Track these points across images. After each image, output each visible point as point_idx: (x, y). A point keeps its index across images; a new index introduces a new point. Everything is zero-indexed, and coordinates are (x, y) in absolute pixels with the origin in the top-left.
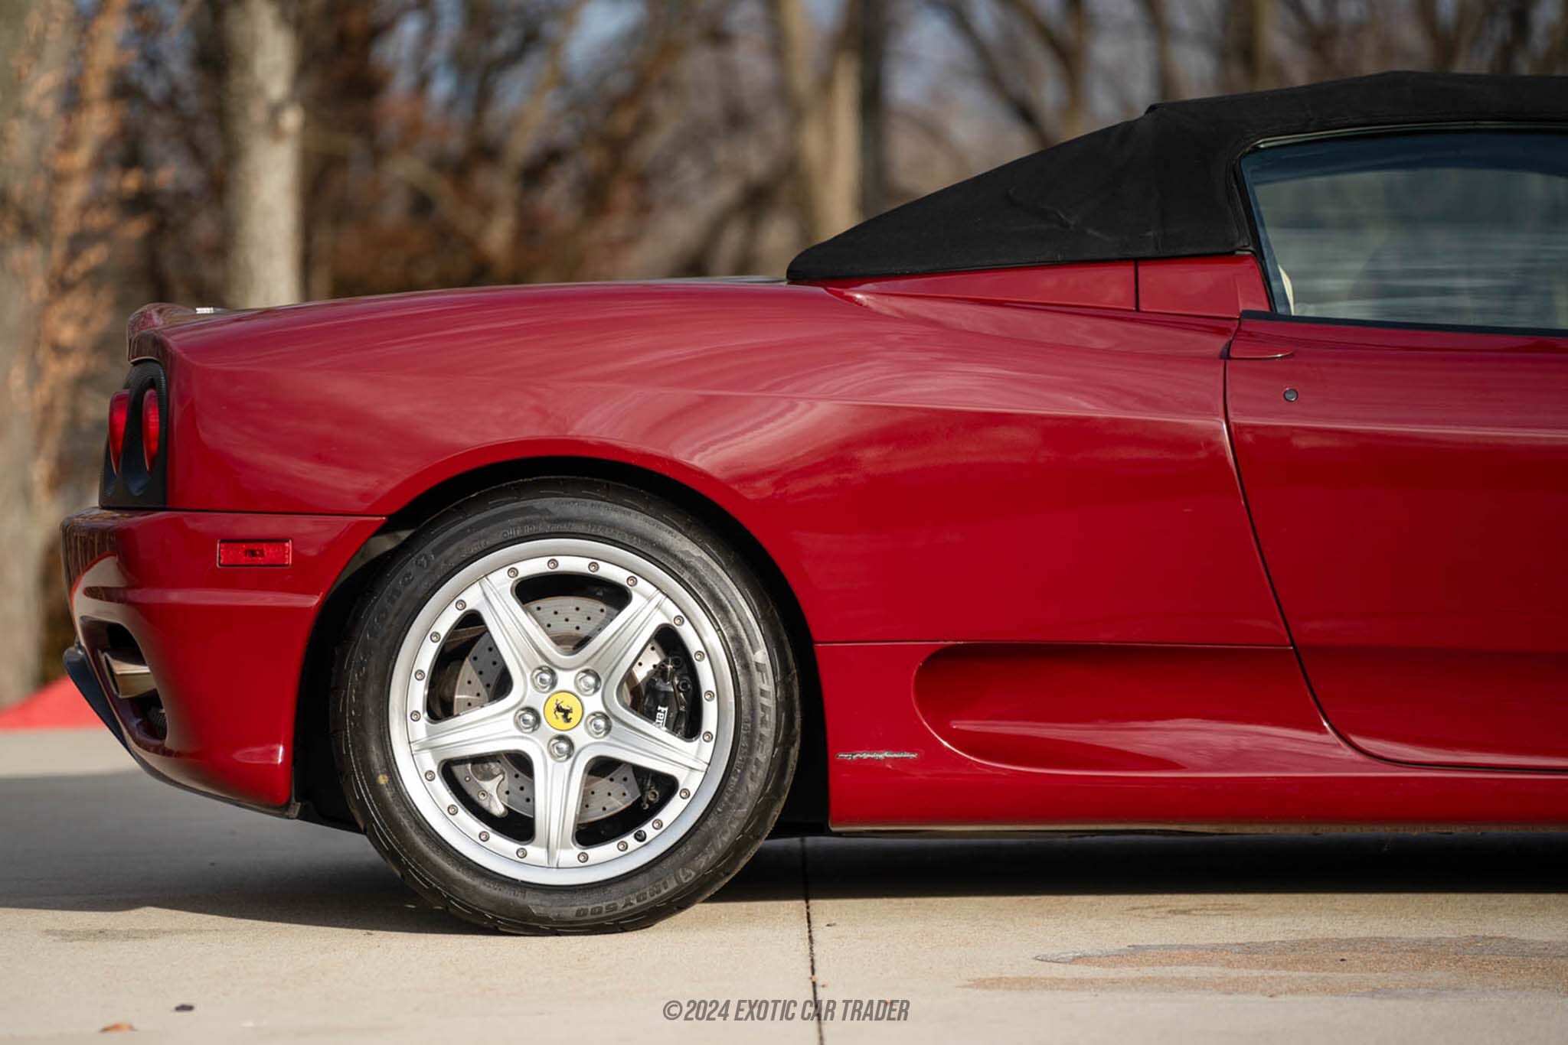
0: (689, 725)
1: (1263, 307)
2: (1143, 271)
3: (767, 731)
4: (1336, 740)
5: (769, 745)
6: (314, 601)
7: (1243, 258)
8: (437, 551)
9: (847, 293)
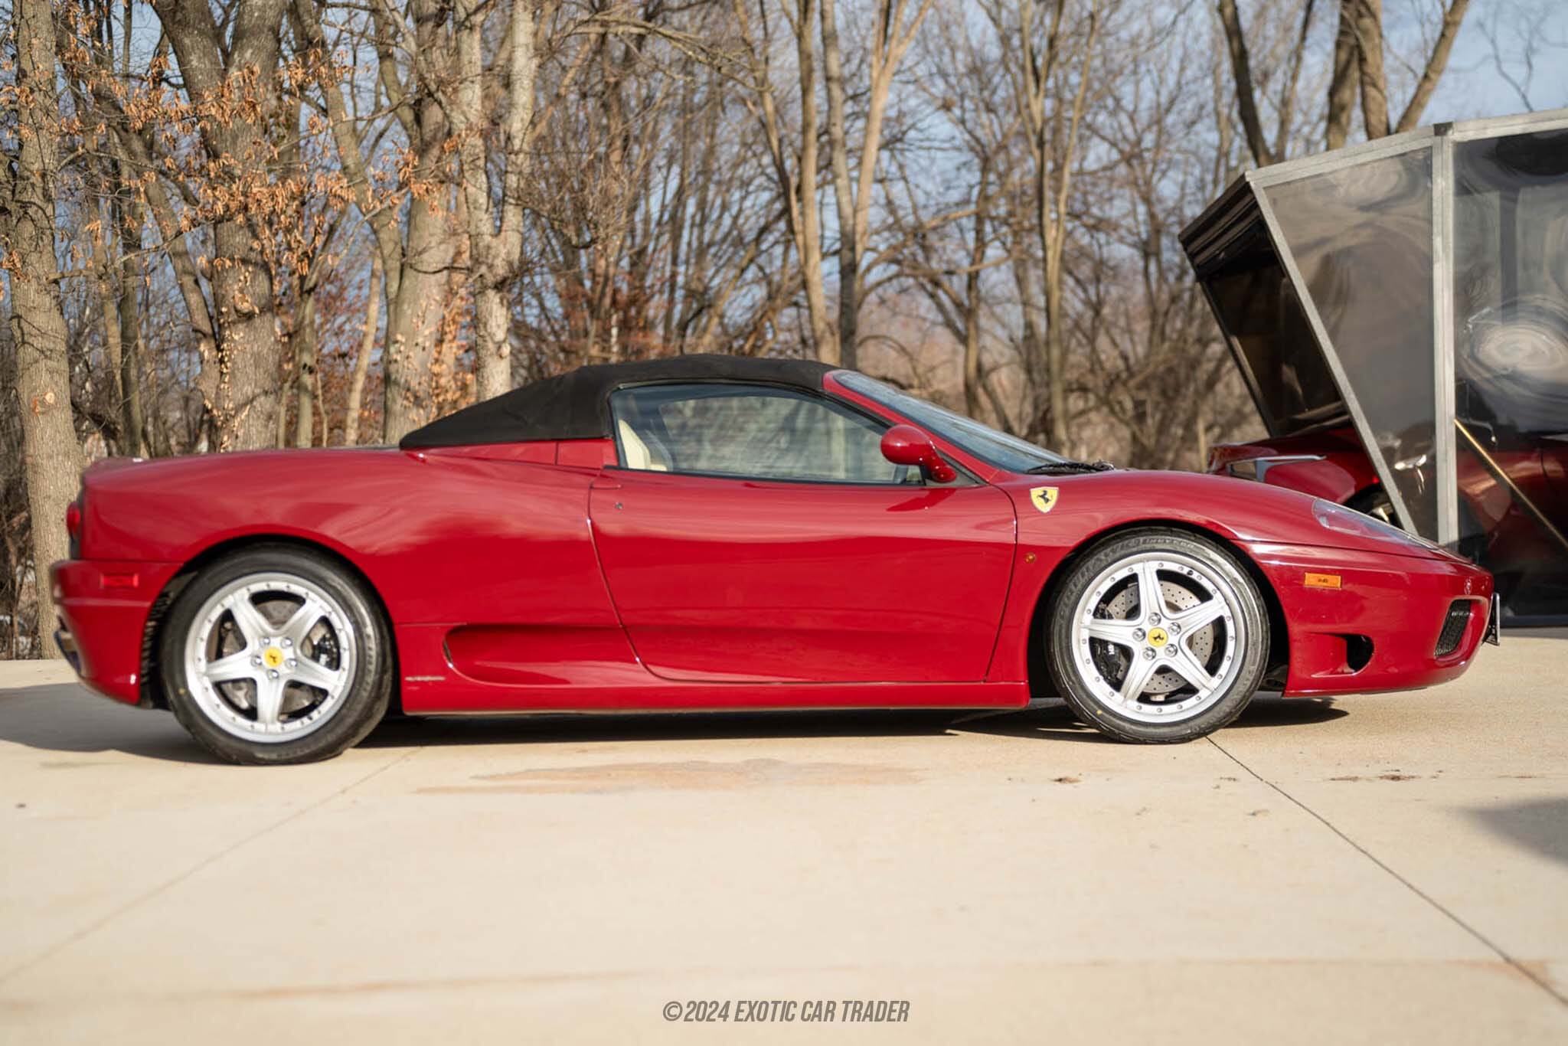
0: (335, 663)
1: (614, 463)
2: (560, 445)
3: (372, 667)
4: (642, 667)
5: (373, 674)
6: (147, 604)
7: (607, 441)
8: (210, 579)
9: (415, 453)
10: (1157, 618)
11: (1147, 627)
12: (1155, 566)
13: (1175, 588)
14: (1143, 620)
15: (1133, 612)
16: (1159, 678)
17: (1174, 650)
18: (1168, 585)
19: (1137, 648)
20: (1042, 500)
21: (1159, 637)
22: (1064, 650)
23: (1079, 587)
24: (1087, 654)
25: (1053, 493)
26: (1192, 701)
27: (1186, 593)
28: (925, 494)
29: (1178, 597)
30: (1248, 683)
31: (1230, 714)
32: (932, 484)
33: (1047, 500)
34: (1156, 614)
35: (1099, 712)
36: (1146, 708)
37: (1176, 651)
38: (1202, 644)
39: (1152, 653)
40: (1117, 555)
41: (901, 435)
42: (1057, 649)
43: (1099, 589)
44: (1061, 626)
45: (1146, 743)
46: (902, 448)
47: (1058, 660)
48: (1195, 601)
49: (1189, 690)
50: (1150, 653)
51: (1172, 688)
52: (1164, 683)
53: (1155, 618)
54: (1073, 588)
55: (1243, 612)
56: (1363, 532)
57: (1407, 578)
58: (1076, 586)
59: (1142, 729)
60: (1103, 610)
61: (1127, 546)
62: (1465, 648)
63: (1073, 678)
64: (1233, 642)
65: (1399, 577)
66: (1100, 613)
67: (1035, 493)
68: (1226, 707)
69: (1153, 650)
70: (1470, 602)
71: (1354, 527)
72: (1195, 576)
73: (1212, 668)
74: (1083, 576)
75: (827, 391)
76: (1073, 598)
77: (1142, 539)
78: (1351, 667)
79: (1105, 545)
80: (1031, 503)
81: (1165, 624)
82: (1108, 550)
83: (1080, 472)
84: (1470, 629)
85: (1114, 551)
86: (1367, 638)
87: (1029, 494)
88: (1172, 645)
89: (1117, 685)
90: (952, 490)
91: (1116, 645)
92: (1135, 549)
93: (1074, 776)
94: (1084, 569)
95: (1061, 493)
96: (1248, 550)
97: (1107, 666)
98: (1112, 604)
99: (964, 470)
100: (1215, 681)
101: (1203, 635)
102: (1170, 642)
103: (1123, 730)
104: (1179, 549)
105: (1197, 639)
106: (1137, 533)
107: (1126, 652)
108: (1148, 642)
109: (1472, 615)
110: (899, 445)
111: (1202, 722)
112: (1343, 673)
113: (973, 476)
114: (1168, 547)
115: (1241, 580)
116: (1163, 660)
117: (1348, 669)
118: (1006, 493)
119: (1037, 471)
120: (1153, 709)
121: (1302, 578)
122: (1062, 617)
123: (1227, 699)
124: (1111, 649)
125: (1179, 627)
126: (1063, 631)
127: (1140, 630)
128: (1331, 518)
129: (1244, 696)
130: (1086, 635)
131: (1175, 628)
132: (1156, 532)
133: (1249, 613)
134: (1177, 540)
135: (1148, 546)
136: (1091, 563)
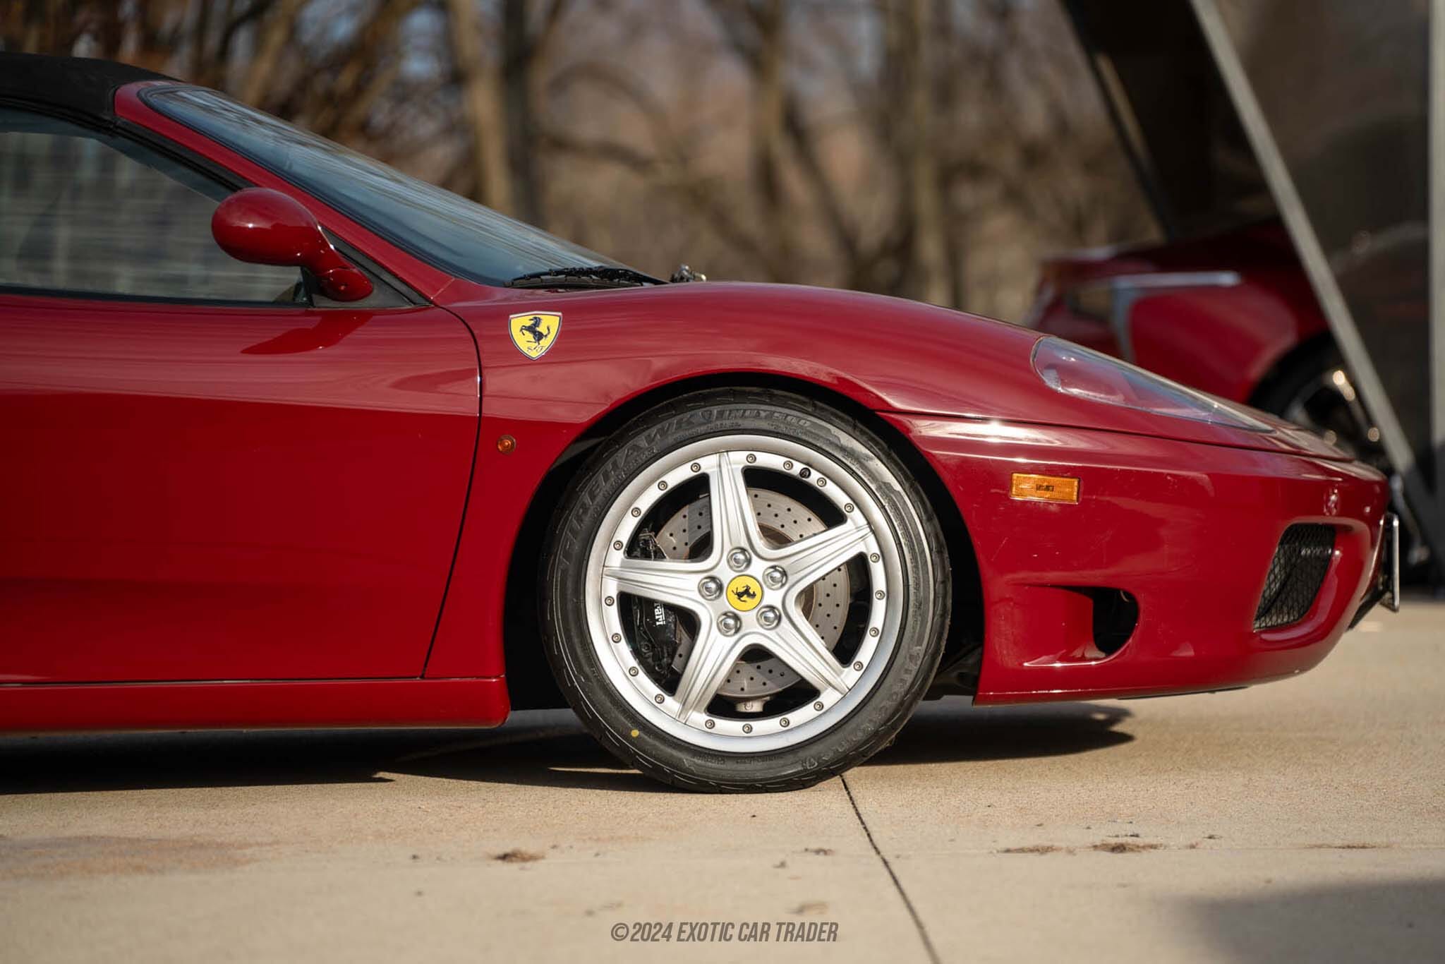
10: (743, 556)
11: (725, 574)
12: (739, 459)
13: (782, 503)
14: (717, 561)
15: (701, 548)
16: (749, 669)
17: (774, 616)
18: (767, 496)
19: (706, 613)
20: (529, 336)
21: (747, 592)
22: (571, 617)
23: (599, 499)
24: (616, 626)
25: (551, 323)
26: (807, 712)
27: (801, 512)
28: (312, 323)
29: (786, 519)
30: (909, 678)
31: (876, 736)
32: (325, 304)
33: (539, 337)
34: (743, 550)
35: (635, 733)
36: (723, 725)
37: (779, 619)
38: (828, 607)
39: (733, 622)
40: (670, 440)
41: (258, 207)
42: (558, 615)
43: (638, 504)
44: (564, 572)
45: (722, 792)
46: (254, 229)
47: (561, 638)
48: (817, 525)
49: (801, 693)
50: (731, 622)
51: (774, 688)
52: (759, 678)
53: (741, 557)
54: (587, 500)
55: (899, 544)
56: (1127, 399)
57: (1210, 488)
58: (593, 498)
59: (713, 765)
60: (646, 542)
61: (689, 423)
62: (1321, 618)
63: (587, 669)
64: (884, 602)
65: (1192, 483)
66: (639, 548)
67: (518, 323)
68: (867, 724)
69: (736, 618)
70: (1332, 528)
71: (1110, 390)
72: (814, 478)
73: (845, 651)
74: (606, 478)
75: (122, 120)
76: (587, 519)
77: (715, 410)
78: (1101, 648)
79: (648, 422)
80: (508, 338)
81: (758, 568)
82: (654, 430)
83: (619, 285)
84: (1333, 581)
85: (663, 433)
86: (1128, 595)
87: (507, 325)
88: (772, 608)
89: (669, 681)
90: (364, 317)
91: (669, 608)
92: (702, 429)
93: (528, 847)
94: (609, 465)
95: (564, 322)
96: (909, 430)
97: (652, 647)
98: (665, 532)
99: (387, 277)
100: (850, 676)
101: (830, 589)
102: (766, 602)
103: (677, 766)
104: (783, 429)
105: (820, 597)
106: (707, 400)
107: (688, 621)
108: (728, 602)
109: (1337, 553)
110: (251, 225)
111: (826, 752)
112: (1083, 659)
113: (403, 288)
114: (764, 425)
115: (898, 487)
116: (755, 634)
117: (1093, 652)
118: (462, 319)
119: (532, 281)
120: (735, 726)
121: (1006, 485)
122: (567, 555)
123: (869, 708)
124: (659, 613)
125: (784, 573)
126: (570, 584)
127: (713, 579)
128: (1069, 374)
129: (902, 703)
130: (612, 589)
131: (777, 575)
132: (742, 397)
133: (912, 549)
134: (779, 411)
135: (727, 423)
136: (621, 456)
